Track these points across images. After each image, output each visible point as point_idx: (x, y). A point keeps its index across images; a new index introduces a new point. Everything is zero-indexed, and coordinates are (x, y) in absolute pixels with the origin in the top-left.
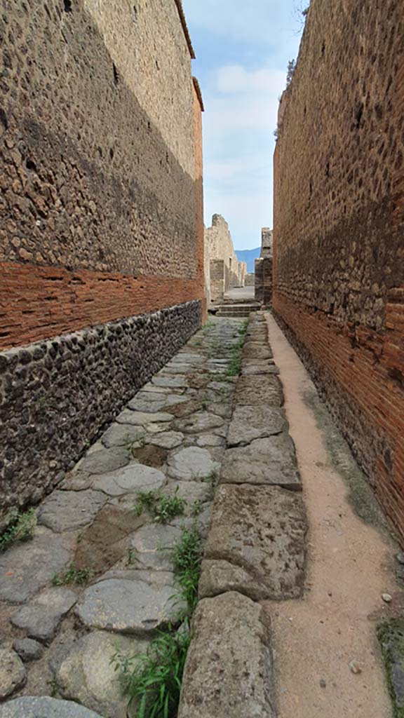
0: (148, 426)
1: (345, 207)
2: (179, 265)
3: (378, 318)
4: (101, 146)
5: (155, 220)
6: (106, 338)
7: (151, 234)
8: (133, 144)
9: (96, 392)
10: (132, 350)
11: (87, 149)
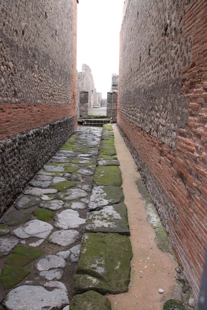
0: (42, 196)
2: (61, 96)
3: (173, 143)
4: (17, 29)
5: (47, 70)
6: (17, 144)
7: (45, 79)
8: (36, 26)
9: (11, 176)
10: (32, 150)
11: (9, 30)
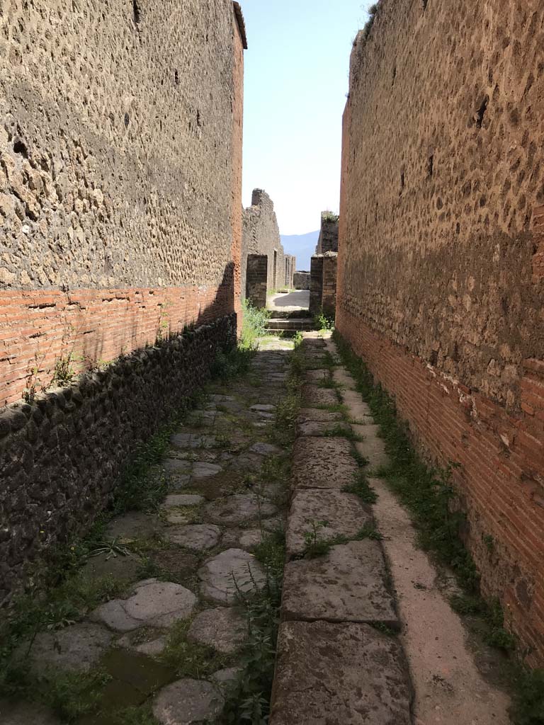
1: (458, 225)
2: (208, 266)
4: (113, 111)
5: (178, 207)
6: (110, 385)
7: (173, 227)
8: (155, 103)
10: (145, 398)
11: (95, 115)
